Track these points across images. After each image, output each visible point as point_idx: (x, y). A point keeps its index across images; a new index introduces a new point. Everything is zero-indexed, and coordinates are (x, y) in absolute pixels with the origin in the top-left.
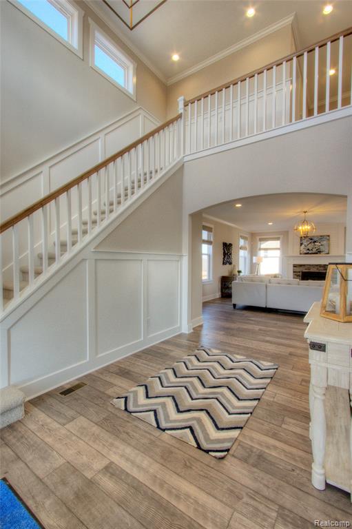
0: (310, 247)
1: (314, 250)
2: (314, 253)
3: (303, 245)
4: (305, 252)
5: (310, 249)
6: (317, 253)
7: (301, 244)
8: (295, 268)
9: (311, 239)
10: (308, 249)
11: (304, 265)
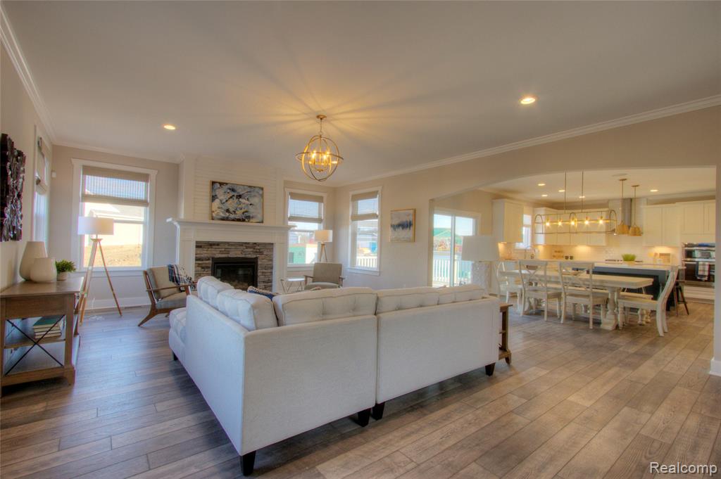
0: (232, 205)
1: (239, 214)
2: (239, 220)
3: (217, 201)
4: (222, 215)
5: (231, 210)
6: (244, 220)
7: (214, 198)
8: (200, 250)
9: (233, 190)
10: (228, 211)
11: (218, 244)
